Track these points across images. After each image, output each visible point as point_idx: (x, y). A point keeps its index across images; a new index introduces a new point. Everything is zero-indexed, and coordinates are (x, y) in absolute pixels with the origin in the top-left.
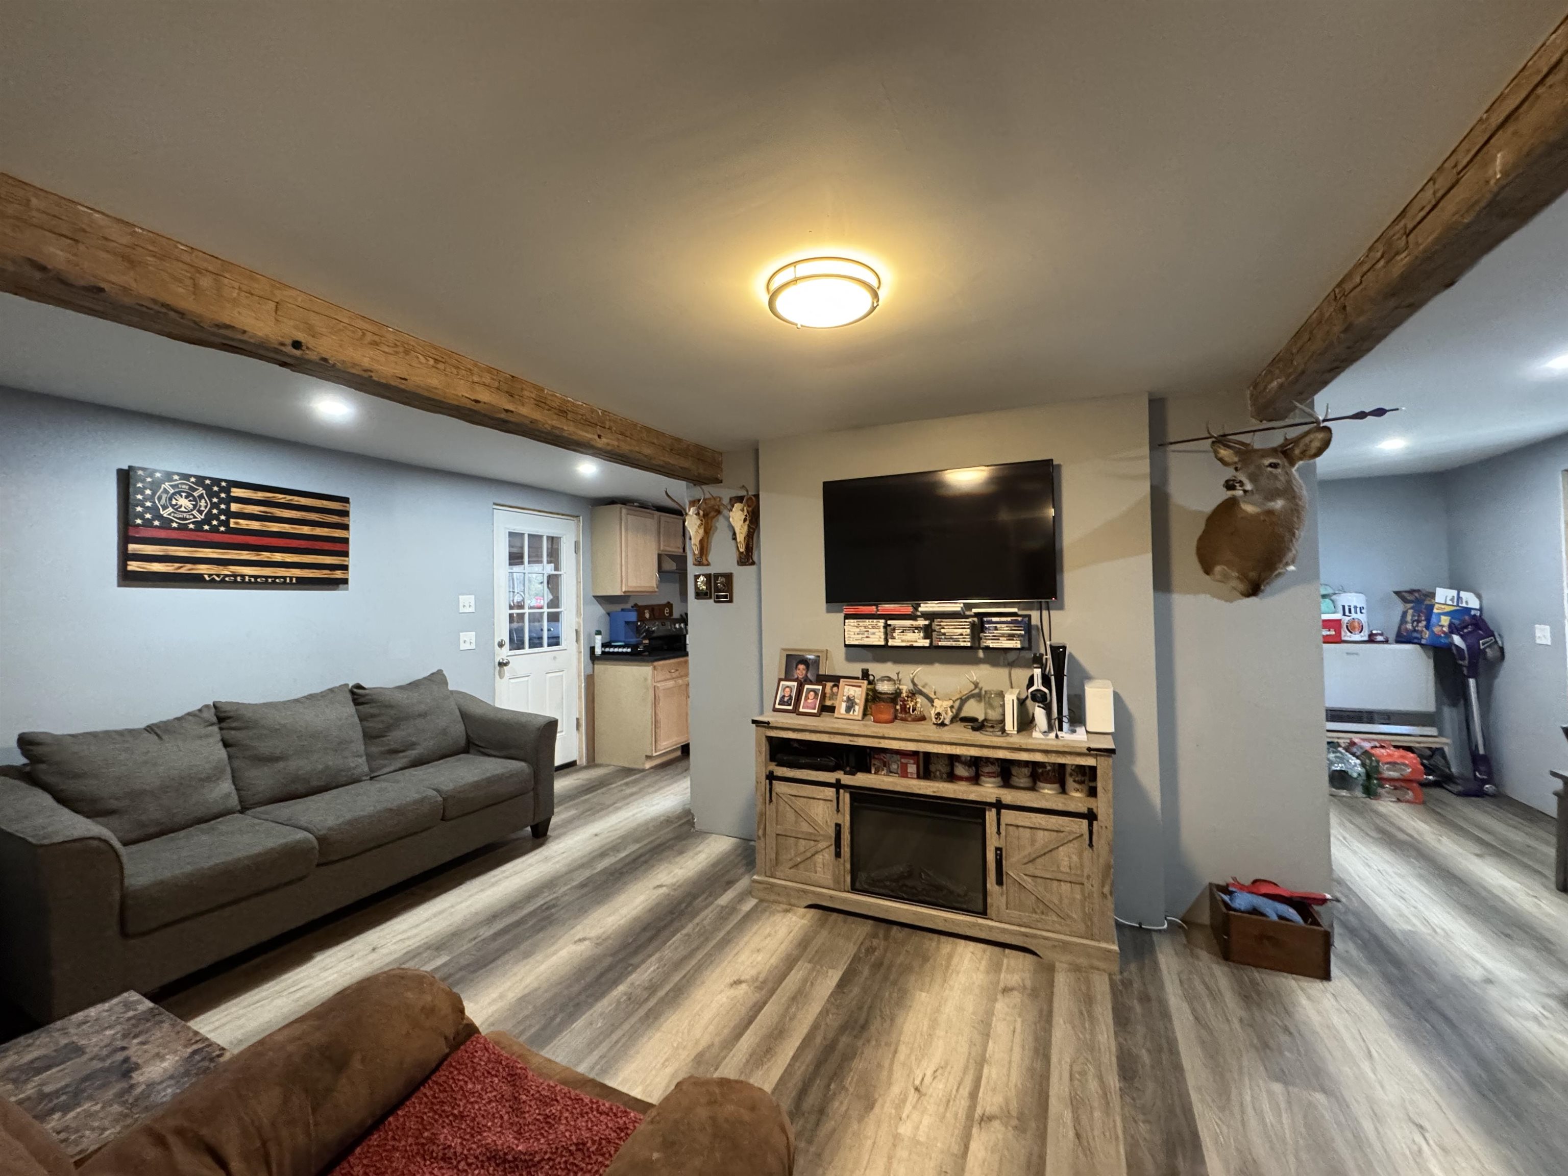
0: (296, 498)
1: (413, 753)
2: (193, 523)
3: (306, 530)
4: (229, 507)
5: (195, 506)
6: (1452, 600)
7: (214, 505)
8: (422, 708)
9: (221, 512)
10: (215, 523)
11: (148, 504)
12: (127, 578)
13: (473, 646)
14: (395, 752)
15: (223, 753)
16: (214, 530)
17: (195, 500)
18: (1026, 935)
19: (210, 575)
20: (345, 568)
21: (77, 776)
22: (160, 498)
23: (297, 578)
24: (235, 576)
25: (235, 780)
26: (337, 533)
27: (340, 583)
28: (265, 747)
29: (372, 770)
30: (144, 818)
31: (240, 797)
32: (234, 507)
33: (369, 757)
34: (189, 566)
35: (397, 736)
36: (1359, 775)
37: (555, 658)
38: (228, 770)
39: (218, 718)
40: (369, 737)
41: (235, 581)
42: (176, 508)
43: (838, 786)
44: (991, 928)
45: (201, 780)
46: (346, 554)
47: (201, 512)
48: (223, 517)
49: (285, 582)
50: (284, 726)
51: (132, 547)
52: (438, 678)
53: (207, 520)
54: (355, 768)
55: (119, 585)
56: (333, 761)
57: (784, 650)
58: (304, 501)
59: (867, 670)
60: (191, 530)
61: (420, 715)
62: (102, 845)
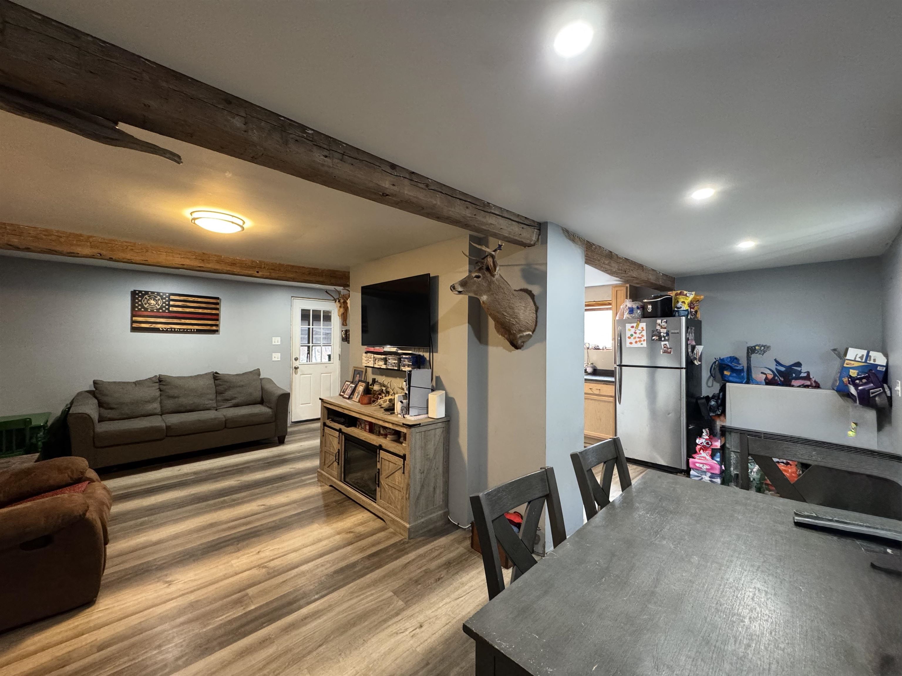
0: (196, 299)
1: (234, 402)
2: (156, 309)
3: (200, 311)
4: (169, 303)
5: (157, 303)
6: (861, 357)
7: (164, 303)
8: (242, 383)
9: (167, 305)
10: (164, 309)
11: (140, 303)
12: (134, 329)
13: (279, 359)
14: (227, 400)
15: (158, 393)
16: (164, 312)
17: (156, 301)
18: (383, 513)
19: (162, 328)
20: (217, 325)
21: (106, 395)
22: (144, 301)
23: (196, 329)
24: (172, 329)
25: (161, 403)
26: (214, 312)
27: (216, 332)
28: (171, 392)
29: (217, 406)
30: (123, 412)
31: (161, 410)
32: (172, 303)
33: (217, 401)
34: (154, 325)
35: (229, 394)
36: (754, 479)
37: (326, 367)
38: (159, 399)
39: (159, 380)
40: (218, 393)
41: (172, 331)
42: (150, 304)
43: (340, 431)
44: (374, 507)
45: (146, 402)
46: (217, 320)
47: (159, 305)
48: (167, 307)
49: (191, 331)
50: (180, 385)
51: (134, 318)
52: (257, 372)
53: (161, 308)
54: (207, 404)
55: (131, 332)
56: (197, 401)
57: (354, 367)
58: (200, 300)
59: (375, 379)
60: (155, 312)
61: (239, 386)
62: (86, 416)
